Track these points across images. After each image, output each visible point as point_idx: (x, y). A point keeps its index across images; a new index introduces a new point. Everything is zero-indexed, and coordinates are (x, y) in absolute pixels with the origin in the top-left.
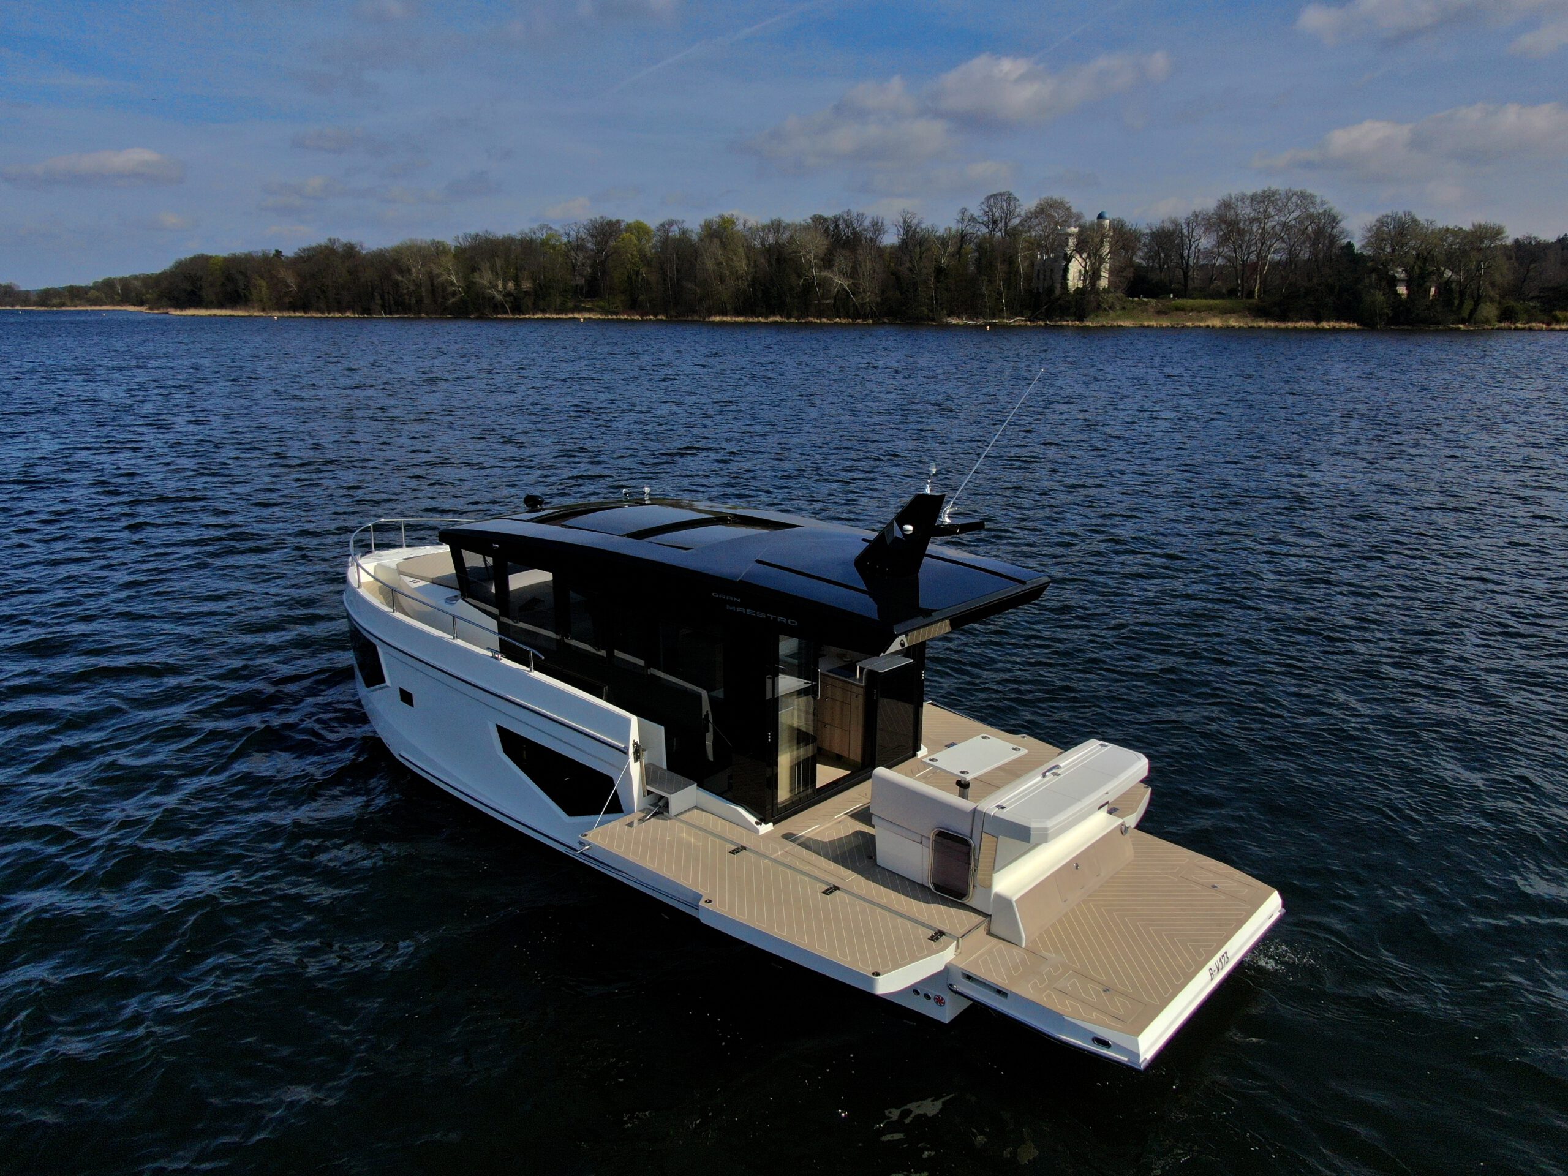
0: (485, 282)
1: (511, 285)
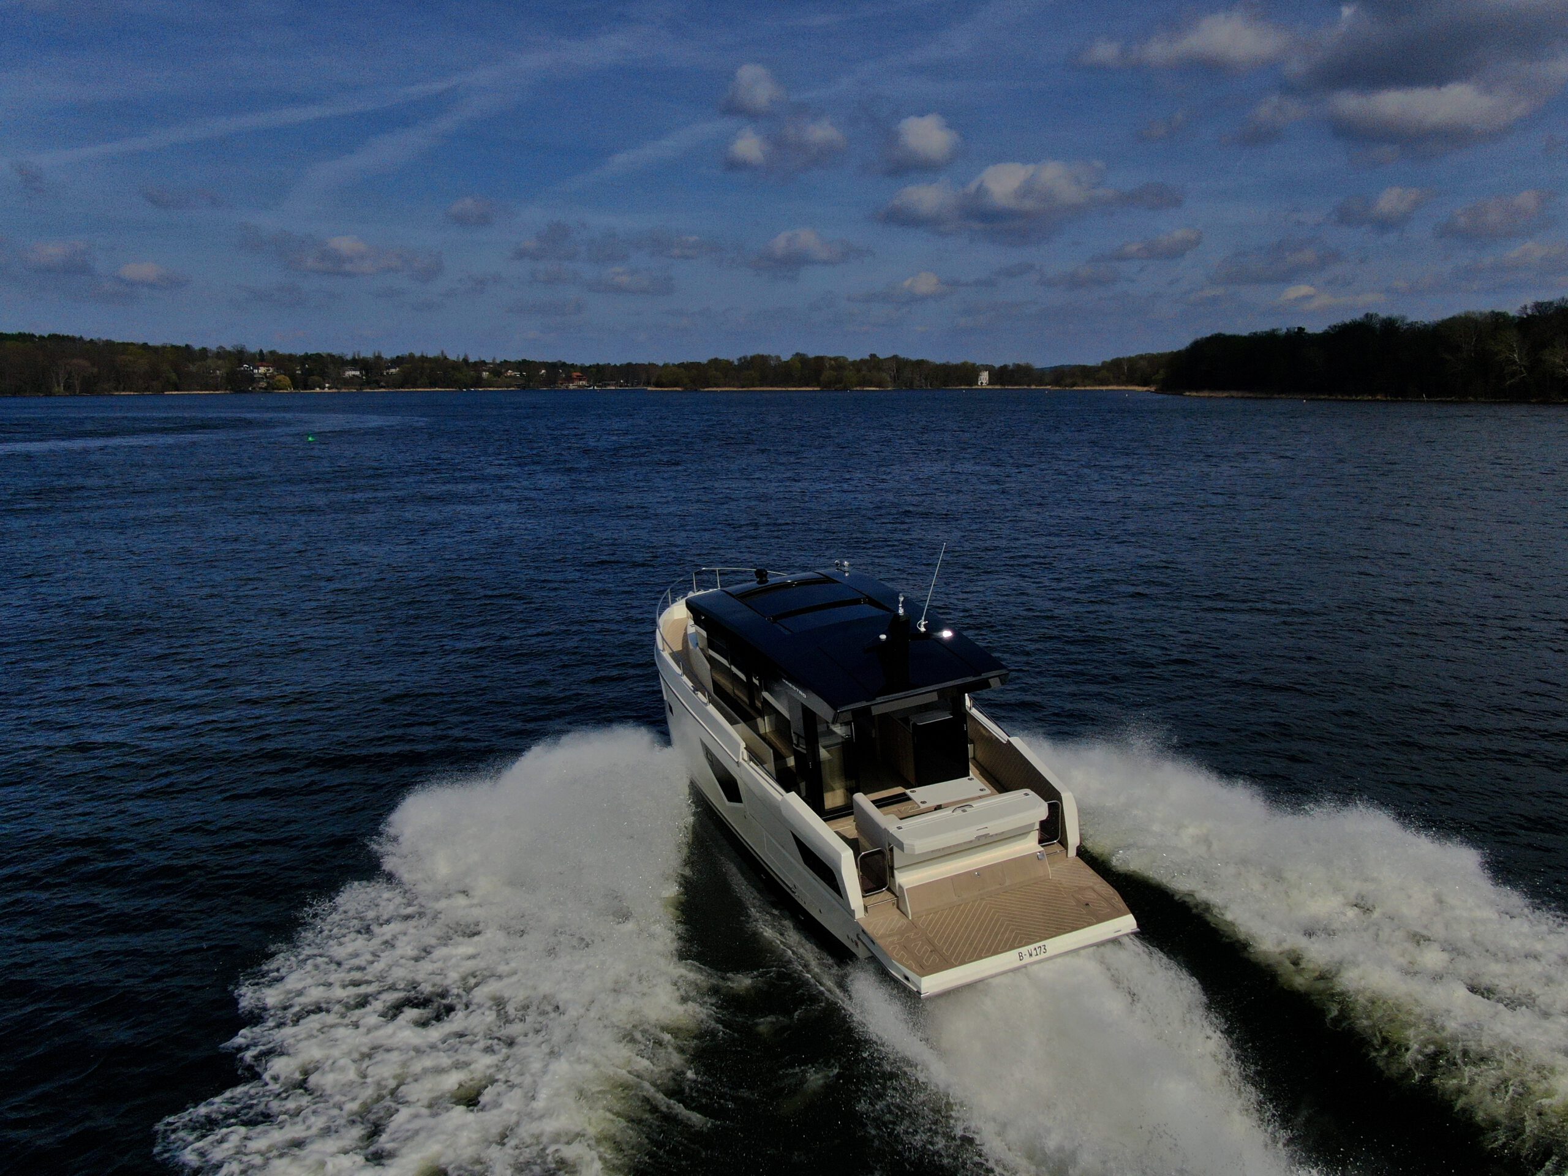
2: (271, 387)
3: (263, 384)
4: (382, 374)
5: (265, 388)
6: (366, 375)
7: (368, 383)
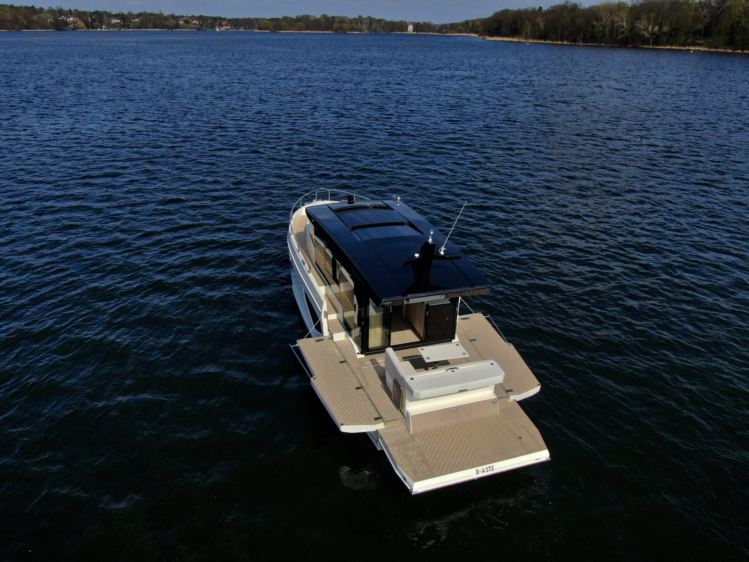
0: (642, 27)
1: (656, 28)
2: (75, 28)
3: (72, 26)
4: (131, 22)
5: (73, 29)
6: (123, 22)
7: (124, 26)
